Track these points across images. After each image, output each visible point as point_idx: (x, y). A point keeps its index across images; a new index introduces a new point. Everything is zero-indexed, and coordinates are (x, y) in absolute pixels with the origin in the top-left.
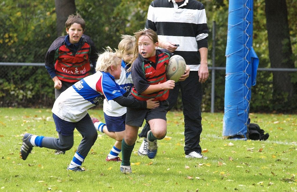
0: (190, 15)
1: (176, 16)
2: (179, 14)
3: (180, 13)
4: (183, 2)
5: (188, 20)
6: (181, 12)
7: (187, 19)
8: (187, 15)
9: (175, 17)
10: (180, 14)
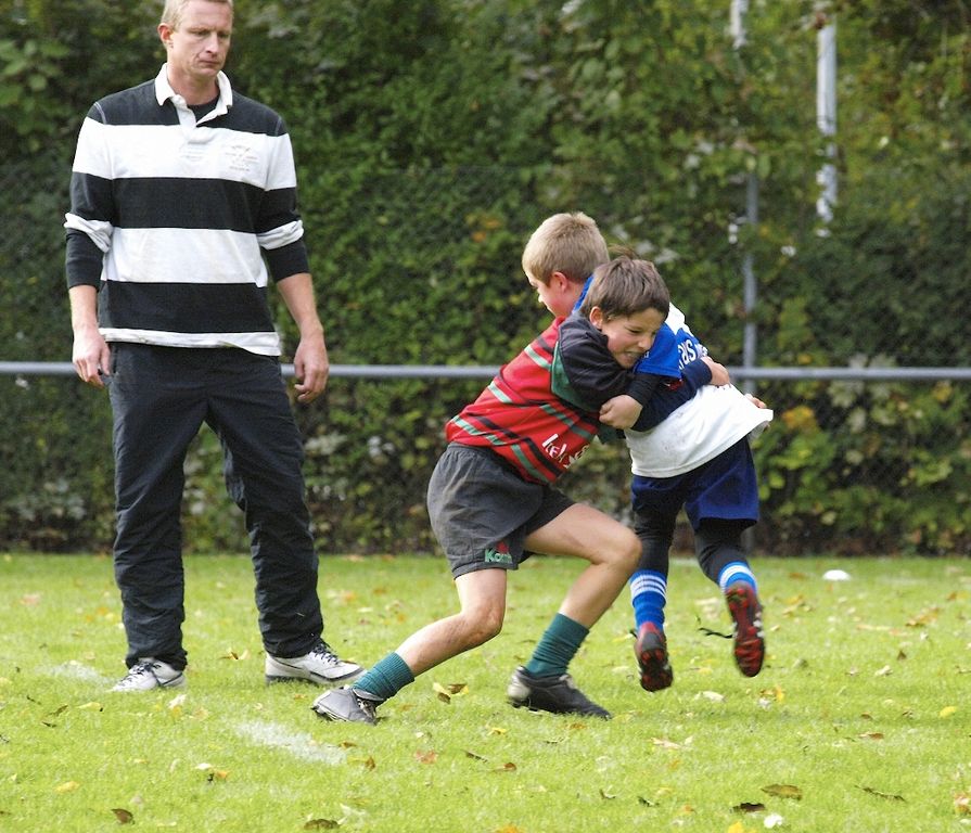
0: (241, 151)
1: (191, 155)
2: (200, 146)
3: (204, 143)
4: (212, 105)
5: (234, 171)
6: (210, 140)
7: (231, 164)
8: (230, 150)
9: (188, 157)
10: (207, 146)
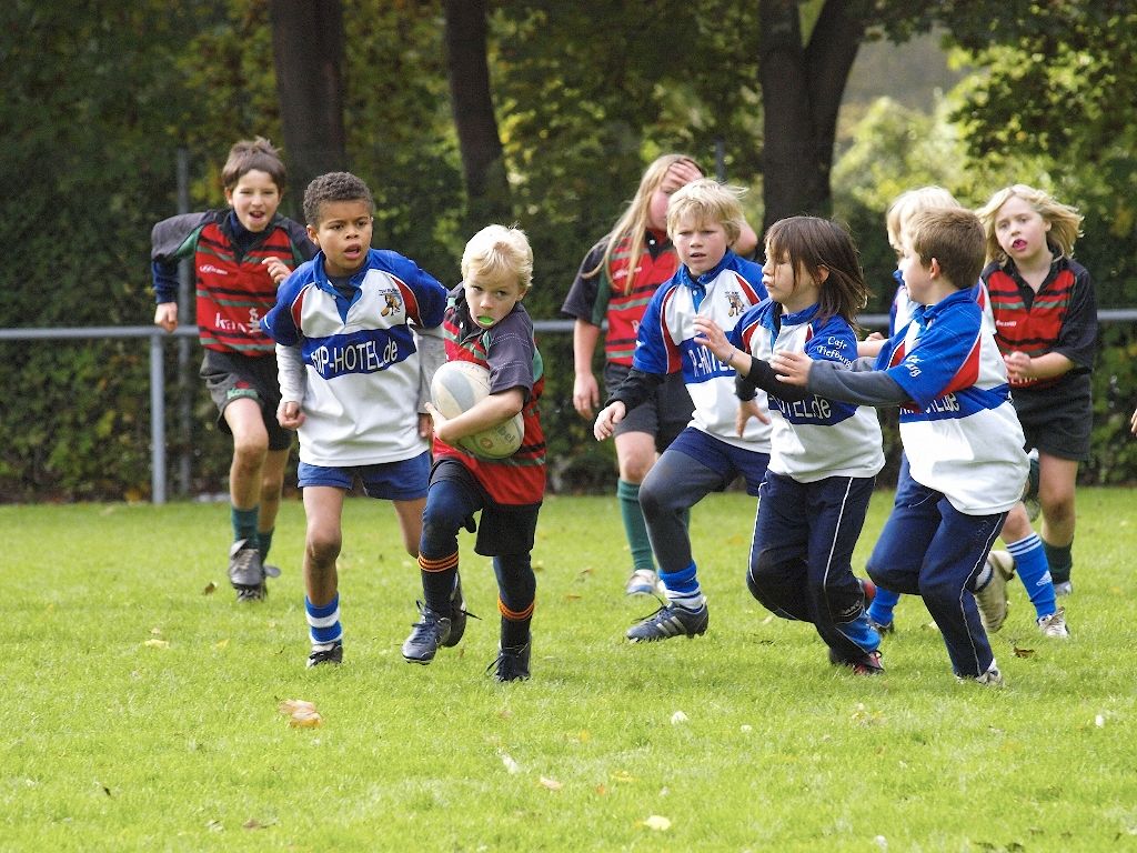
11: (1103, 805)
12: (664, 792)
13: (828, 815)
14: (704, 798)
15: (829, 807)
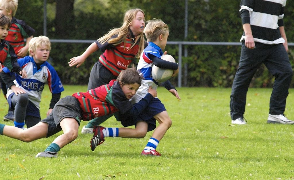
11: (136, 167)
12: (23, 161)
13: (66, 167)
14: (34, 162)
15: (66, 165)
